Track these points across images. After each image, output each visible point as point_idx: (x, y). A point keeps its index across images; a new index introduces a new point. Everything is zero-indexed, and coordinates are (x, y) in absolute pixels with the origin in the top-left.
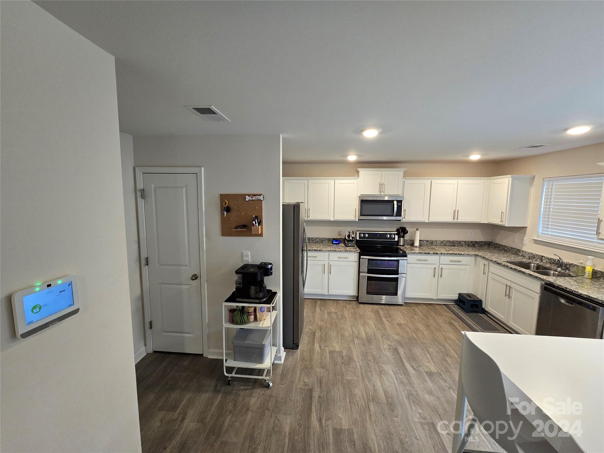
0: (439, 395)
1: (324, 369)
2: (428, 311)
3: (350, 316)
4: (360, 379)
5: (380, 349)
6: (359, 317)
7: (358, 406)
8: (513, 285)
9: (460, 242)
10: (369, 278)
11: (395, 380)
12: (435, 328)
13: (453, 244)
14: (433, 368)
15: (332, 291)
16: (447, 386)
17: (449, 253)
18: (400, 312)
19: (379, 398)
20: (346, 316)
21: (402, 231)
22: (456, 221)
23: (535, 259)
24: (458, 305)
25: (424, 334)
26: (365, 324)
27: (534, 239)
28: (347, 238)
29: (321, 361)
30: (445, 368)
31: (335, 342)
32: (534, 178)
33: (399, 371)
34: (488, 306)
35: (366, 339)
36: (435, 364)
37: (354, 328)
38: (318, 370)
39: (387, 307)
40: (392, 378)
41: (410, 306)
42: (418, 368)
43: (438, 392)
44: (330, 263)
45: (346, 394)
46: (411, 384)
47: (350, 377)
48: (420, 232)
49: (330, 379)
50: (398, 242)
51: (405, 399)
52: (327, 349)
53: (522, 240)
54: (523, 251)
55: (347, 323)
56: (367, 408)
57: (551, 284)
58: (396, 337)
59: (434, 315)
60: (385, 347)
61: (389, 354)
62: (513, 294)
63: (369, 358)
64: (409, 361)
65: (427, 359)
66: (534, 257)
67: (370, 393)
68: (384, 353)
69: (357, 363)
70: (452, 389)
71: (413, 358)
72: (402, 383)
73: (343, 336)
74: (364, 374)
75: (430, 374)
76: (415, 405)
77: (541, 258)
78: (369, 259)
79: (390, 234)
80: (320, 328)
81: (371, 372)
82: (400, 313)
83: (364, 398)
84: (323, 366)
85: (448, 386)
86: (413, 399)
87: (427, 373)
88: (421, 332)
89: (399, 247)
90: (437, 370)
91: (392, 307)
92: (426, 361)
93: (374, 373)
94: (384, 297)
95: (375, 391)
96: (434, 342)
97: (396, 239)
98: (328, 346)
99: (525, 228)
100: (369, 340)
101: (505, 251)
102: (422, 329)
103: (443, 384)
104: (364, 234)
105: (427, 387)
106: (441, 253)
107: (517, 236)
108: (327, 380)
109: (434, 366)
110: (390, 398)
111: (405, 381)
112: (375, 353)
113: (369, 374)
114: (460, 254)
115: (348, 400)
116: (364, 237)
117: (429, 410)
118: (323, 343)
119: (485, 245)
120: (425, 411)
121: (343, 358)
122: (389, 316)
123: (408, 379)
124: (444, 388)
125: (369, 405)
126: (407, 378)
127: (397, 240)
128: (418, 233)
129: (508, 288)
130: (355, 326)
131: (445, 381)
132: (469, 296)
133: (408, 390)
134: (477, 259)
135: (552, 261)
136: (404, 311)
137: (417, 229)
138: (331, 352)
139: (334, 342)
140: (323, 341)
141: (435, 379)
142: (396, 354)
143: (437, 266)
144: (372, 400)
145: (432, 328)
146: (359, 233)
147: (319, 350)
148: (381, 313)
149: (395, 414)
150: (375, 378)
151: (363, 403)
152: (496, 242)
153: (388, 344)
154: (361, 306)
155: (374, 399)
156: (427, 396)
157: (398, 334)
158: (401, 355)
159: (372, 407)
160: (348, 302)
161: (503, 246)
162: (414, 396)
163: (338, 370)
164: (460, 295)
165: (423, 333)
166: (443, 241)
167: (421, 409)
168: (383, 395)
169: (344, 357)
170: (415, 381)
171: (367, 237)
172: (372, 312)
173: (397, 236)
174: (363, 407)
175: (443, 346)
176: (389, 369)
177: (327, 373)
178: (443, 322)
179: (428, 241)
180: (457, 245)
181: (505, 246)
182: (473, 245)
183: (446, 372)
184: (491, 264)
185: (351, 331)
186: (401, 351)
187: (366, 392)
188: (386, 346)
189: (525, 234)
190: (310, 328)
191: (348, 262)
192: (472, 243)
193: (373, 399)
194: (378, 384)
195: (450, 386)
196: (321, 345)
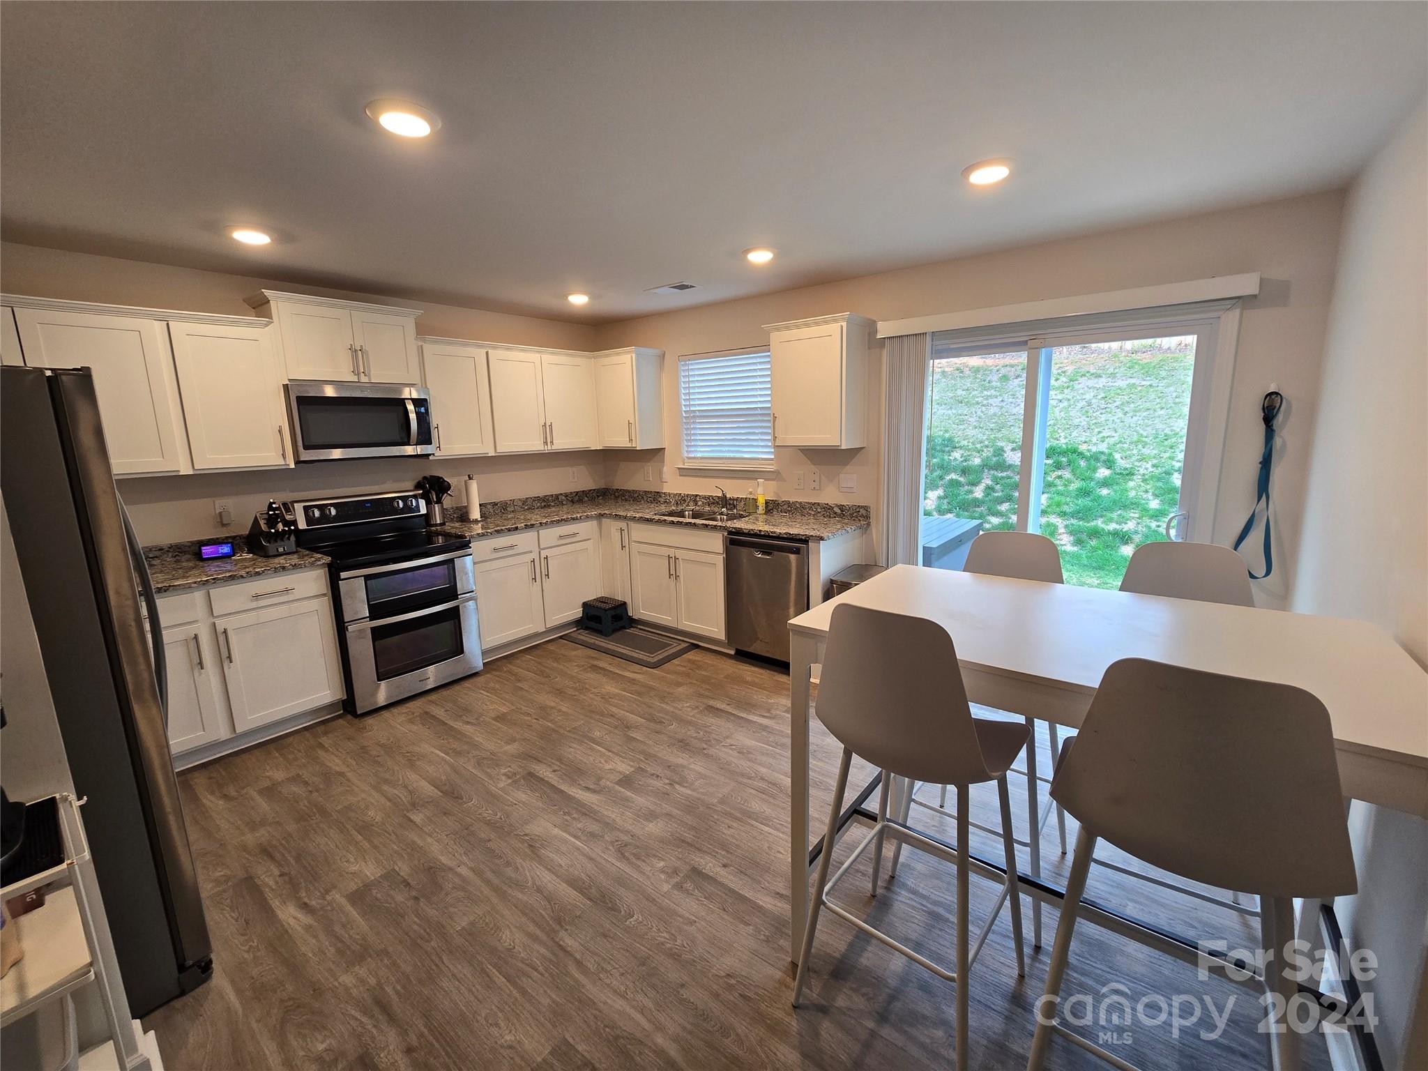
0: (666, 808)
1: (370, 959)
2: (540, 663)
3: (354, 763)
4: (495, 900)
5: (494, 796)
6: (383, 752)
7: (536, 970)
8: (679, 553)
9: (557, 496)
10: (377, 633)
11: (573, 840)
12: (575, 689)
13: (546, 502)
14: (624, 767)
15: (249, 718)
16: (665, 784)
17: (554, 521)
18: (483, 690)
19: (569, 907)
20: (337, 768)
21: (434, 487)
22: (549, 448)
23: (686, 503)
24: (586, 628)
25: (563, 712)
26: (412, 762)
27: (679, 468)
28: (264, 527)
29: (339, 945)
30: (642, 752)
31: (352, 860)
32: (664, 355)
33: (569, 815)
34: (638, 610)
35: (441, 794)
36: (621, 757)
37: (385, 788)
38: (347, 979)
39: (445, 693)
40: (565, 841)
41: (495, 667)
42: (600, 785)
43: (661, 805)
44: (221, 624)
45: (483, 971)
46: (609, 826)
47: (466, 918)
48: (477, 483)
49: (408, 969)
50: (427, 517)
51: (618, 864)
52: (337, 897)
53: (661, 473)
54: (664, 493)
55: (354, 787)
56: (561, 954)
57: (739, 532)
58: (512, 748)
59: (555, 665)
60: (502, 785)
61: (522, 796)
62: (682, 569)
63: (483, 834)
64: (574, 782)
65: (602, 755)
66: (684, 500)
67: (541, 914)
68: (509, 800)
69: (459, 870)
70: (677, 783)
71: (575, 772)
72: (592, 835)
73: (365, 828)
74: (496, 881)
75: (626, 781)
76: (644, 861)
77: (695, 498)
78: (367, 578)
79: (404, 499)
80: (266, 852)
81: (508, 864)
82: (483, 692)
83: (535, 939)
84: (356, 955)
85: (667, 781)
86: (634, 854)
87: (619, 783)
88: (556, 711)
89: (434, 528)
90: (632, 766)
91: (457, 688)
92: (603, 761)
93: (519, 860)
94: (431, 670)
95: (549, 899)
96: (591, 718)
97: (423, 511)
98: (334, 887)
99: (660, 451)
100: (451, 793)
101: (635, 500)
102: (553, 704)
103: (658, 784)
104: (321, 508)
105: (639, 811)
106: (541, 523)
107: (650, 468)
108: (398, 981)
109: (623, 762)
110: (590, 886)
111: (594, 827)
112: (488, 814)
113: (509, 872)
114: (573, 519)
115: (500, 980)
116: (325, 517)
117: (673, 850)
118: (307, 890)
119: (598, 497)
120: (667, 857)
121: (408, 884)
122: (463, 712)
123: (597, 820)
124: (664, 790)
125: (561, 943)
126: (594, 819)
127: (425, 512)
128: (474, 486)
129: (672, 561)
130: (386, 781)
131: (658, 776)
132: (602, 602)
133: (612, 843)
134: (603, 522)
135: (711, 501)
136: (492, 685)
137: (469, 476)
138: (359, 897)
139: (348, 861)
140: (303, 884)
141: (639, 784)
142: (537, 785)
143: (535, 555)
144: (557, 928)
145: (571, 692)
146: (304, 507)
147: (306, 919)
148: (439, 712)
149: (623, 912)
150: (529, 872)
151: (543, 950)
152: (615, 488)
153: (505, 774)
154: (370, 721)
155: (562, 918)
156: (651, 825)
157: (512, 740)
158: (550, 780)
159: (570, 942)
160: (320, 729)
161: (629, 491)
162: (630, 844)
163: (416, 927)
164: (585, 605)
165: (560, 711)
166: (527, 498)
167: (658, 860)
168: (573, 893)
169: (410, 881)
170: (612, 813)
171: (334, 516)
172: (411, 721)
173: (424, 501)
174: (551, 961)
175: (612, 715)
176: (544, 826)
177: (386, 961)
178: (581, 671)
179: (495, 504)
180: (553, 504)
181: (634, 491)
182: (578, 498)
183: (647, 759)
184: (632, 524)
185: (383, 800)
186: (543, 771)
187: (534, 921)
188: (504, 783)
189: (664, 462)
190: (218, 874)
191: (292, 605)
192: (576, 495)
193: (559, 921)
194: (546, 878)
195: (670, 780)
196: (306, 900)
